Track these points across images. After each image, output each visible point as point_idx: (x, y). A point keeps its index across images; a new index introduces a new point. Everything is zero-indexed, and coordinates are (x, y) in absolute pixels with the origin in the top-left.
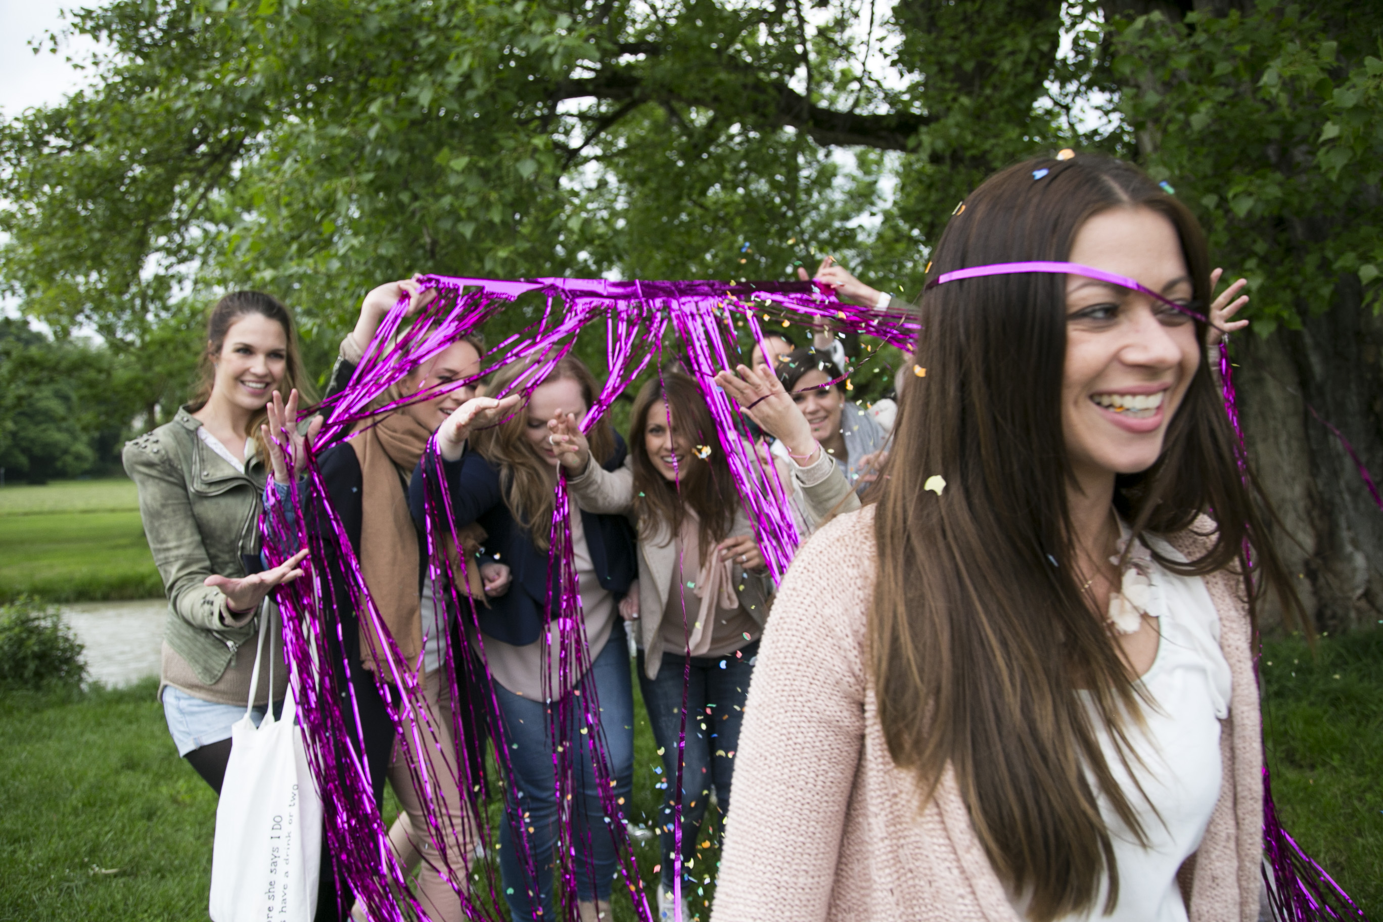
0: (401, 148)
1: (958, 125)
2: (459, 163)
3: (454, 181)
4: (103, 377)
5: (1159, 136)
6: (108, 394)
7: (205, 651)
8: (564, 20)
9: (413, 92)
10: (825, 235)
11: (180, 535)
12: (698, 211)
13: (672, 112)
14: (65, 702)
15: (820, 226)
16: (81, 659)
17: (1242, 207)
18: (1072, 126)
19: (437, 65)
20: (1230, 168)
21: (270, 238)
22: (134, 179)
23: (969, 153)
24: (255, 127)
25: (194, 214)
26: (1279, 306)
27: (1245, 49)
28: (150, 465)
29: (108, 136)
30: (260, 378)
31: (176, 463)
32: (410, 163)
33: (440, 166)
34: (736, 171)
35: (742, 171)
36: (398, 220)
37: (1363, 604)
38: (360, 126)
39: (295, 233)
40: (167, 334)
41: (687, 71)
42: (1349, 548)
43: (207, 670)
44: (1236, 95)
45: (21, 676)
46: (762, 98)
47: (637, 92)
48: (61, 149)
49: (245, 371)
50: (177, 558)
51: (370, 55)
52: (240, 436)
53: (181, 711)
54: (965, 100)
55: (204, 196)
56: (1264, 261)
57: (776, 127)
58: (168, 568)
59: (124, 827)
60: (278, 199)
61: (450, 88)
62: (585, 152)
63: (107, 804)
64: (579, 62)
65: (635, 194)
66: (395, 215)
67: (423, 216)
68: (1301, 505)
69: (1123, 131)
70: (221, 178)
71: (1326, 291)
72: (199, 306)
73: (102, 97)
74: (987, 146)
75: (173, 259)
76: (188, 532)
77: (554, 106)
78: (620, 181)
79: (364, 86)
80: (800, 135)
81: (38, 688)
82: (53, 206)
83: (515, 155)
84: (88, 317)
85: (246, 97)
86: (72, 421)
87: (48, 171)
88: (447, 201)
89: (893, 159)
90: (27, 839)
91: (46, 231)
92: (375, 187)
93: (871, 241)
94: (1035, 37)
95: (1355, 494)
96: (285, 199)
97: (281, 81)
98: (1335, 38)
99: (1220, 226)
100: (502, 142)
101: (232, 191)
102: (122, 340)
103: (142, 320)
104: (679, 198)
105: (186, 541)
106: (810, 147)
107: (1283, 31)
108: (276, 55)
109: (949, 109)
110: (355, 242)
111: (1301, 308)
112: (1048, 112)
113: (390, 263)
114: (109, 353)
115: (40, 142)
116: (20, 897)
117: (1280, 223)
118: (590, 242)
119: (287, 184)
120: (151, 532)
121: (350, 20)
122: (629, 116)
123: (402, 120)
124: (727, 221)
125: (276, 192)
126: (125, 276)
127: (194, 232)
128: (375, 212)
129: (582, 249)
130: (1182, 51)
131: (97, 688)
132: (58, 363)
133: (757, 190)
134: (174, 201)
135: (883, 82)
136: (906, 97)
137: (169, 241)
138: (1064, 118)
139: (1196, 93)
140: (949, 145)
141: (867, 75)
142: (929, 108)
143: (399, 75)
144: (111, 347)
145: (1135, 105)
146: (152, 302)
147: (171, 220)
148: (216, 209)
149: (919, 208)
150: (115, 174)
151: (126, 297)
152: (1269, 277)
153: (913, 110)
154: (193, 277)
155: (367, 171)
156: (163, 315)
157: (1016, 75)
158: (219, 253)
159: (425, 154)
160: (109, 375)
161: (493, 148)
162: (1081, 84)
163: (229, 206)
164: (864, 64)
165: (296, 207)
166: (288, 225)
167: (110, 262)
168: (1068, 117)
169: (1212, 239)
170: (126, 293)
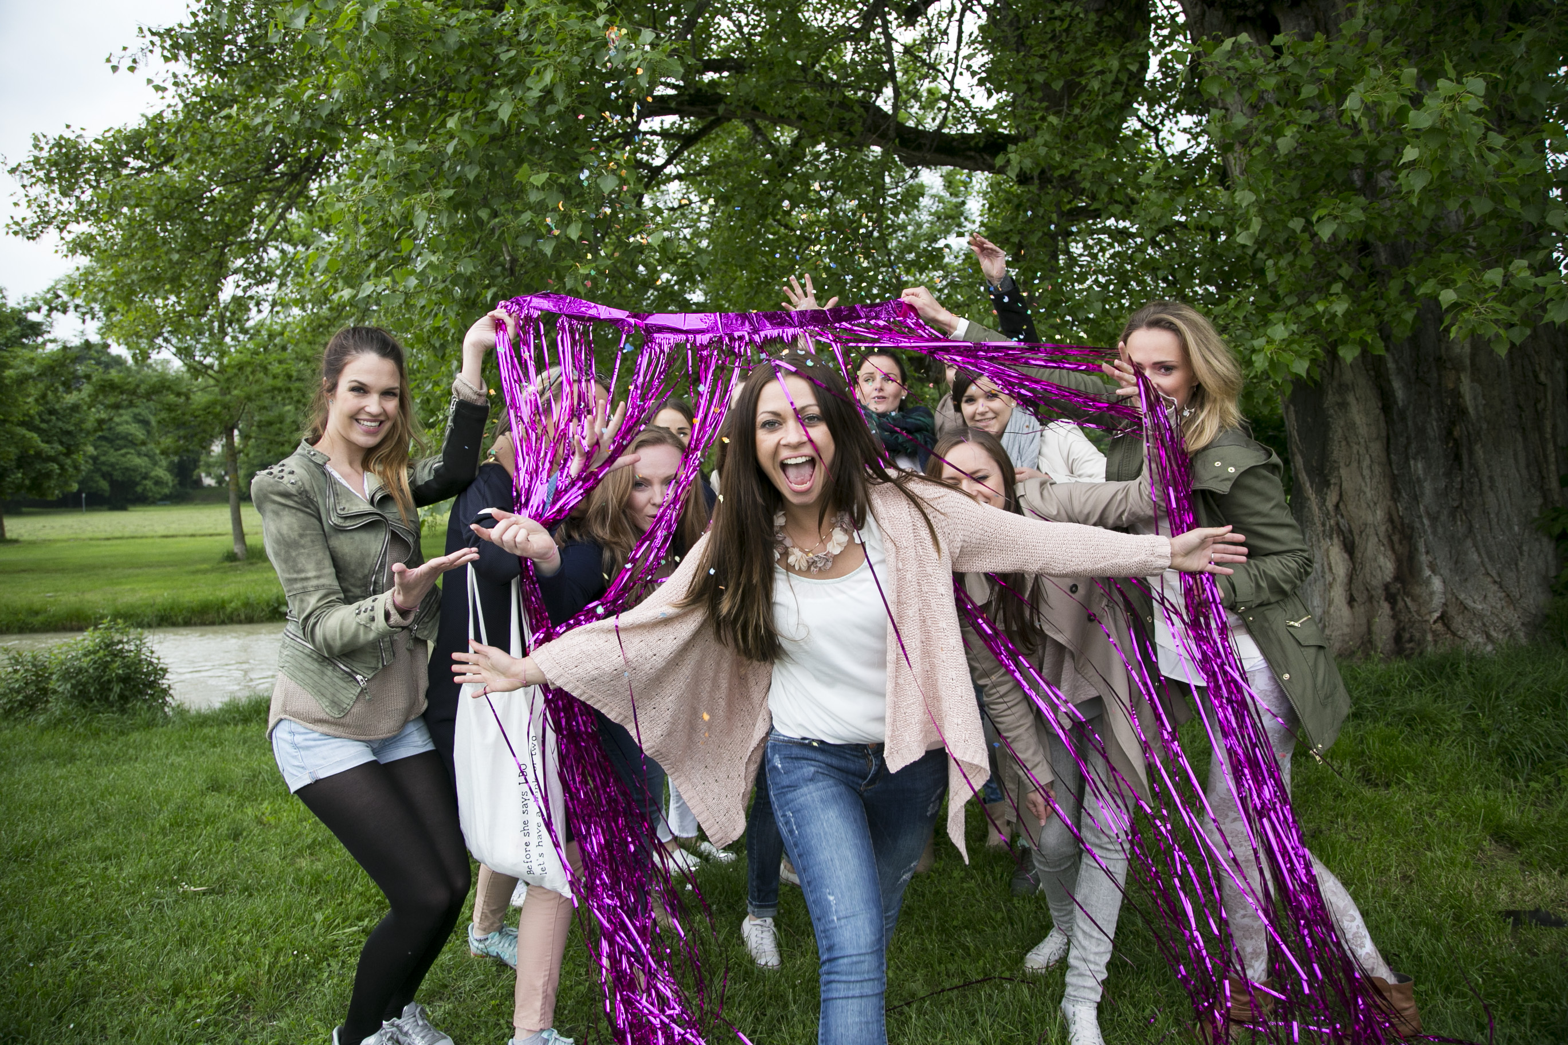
0: (479, 163)
1: (1045, 144)
2: (540, 178)
3: (534, 197)
4: (182, 399)
5: (1245, 158)
6: (187, 417)
7: (333, 684)
8: (647, 35)
9: (492, 106)
10: (911, 256)
12: (783, 231)
13: (757, 130)
14: (150, 725)
15: (907, 247)
16: (164, 683)
17: (1325, 232)
18: (1160, 148)
19: (517, 80)
20: (1316, 192)
21: (348, 257)
22: (212, 200)
23: (1057, 174)
24: (334, 144)
25: (272, 234)
26: (1364, 330)
27: (1330, 72)
28: (287, 495)
29: (187, 155)
30: (374, 418)
31: (311, 495)
32: (489, 180)
33: (520, 183)
36: (477, 237)
37: (1439, 626)
38: (439, 142)
39: (373, 252)
40: (245, 358)
41: (772, 87)
42: (1427, 572)
43: (335, 704)
44: (1322, 118)
45: (107, 699)
46: (848, 115)
47: (721, 109)
48: (140, 170)
49: (361, 410)
51: (450, 71)
53: (295, 746)
54: (1053, 119)
55: (282, 217)
56: (1349, 285)
57: (862, 145)
59: (211, 846)
60: (356, 216)
61: (530, 104)
62: (667, 171)
63: (193, 824)
64: (662, 79)
65: (719, 214)
66: (474, 232)
67: (503, 232)
68: (1382, 529)
69: (1211, 152)
70: (299, 198)
71: (1409, 316)
72: (277, 328)
73: (181, 116)
74: (1076, 166)
75: (251, 281)
77: (638, 125)
78: (703, 201)
79: (444, 101)
80: (886, 153)
81: (123, 711)
82: (134, 226)
84: (166, 340)
85: (325, 114)
86: (151, 446)
87: (127, 191)
88: (527, 216)
89: (981, 179)
90: (117, 856)
91: (125, 253)
92: (455, 204)
93: (958, 260)
94: (1123, 56)
95: (1434, 519)
96: (363, 217)
97: (360, 95)
98: (1416, 66)
99: (1305, 250)
101: (311, 211)
102: (201, 363)
103: (220, 343)
104: (763, 218)
106: (897, 166)
107: (1367, 56)
108: (354, 70)
109: (1037, 128)
110: (434, 259)
111: (1385, 335)
112: (1137, 133)
114: (187, 376)
115: (119, 163)
116: (114, 911)
117: (1364, 247)
118: (672, 262)
119: (365, 202)
121: (429, 34)
122: (713, 135)
123: (481, 135)
125: (354, 209)
126: (203, 297)
128: (454, 228)
129: (664, 269)
130: (1269, 74)
131: (181, 712)
132: (138, 386)
133: (843, 210)
134: (252, 222)
135: (972, 101)
136: (994, 116)
137: (247, 262)
138: (1152, 140)
139: (1283, 116)
140: (1038, 164)
141: (954, 94)
142: (1017, 127)
143: (479, 91)
144: (189, 370)
145: (1223, 128)
146: (230, 325)
147: (249, 241)
148: (294, 230)
149: (1007, 229)
150: (194, 195)
151: (204, 320)
152: (1354, 302)
153: (1000, 130)
154: (270, 298)
155: (446, 187)
156: (241, 337)
157: (1105, 95)
158: (297, 274)
159: (505, 171)
160: (188, 398)
161: (575, 164)
162: (1170, 106)
163: (307, 226)
164: (951, 83)
165: (374, 225)
166: (366, 243)
167: (188, 285)
168: (1157, 139)
169: (1298, 262)
170: (204, 315)
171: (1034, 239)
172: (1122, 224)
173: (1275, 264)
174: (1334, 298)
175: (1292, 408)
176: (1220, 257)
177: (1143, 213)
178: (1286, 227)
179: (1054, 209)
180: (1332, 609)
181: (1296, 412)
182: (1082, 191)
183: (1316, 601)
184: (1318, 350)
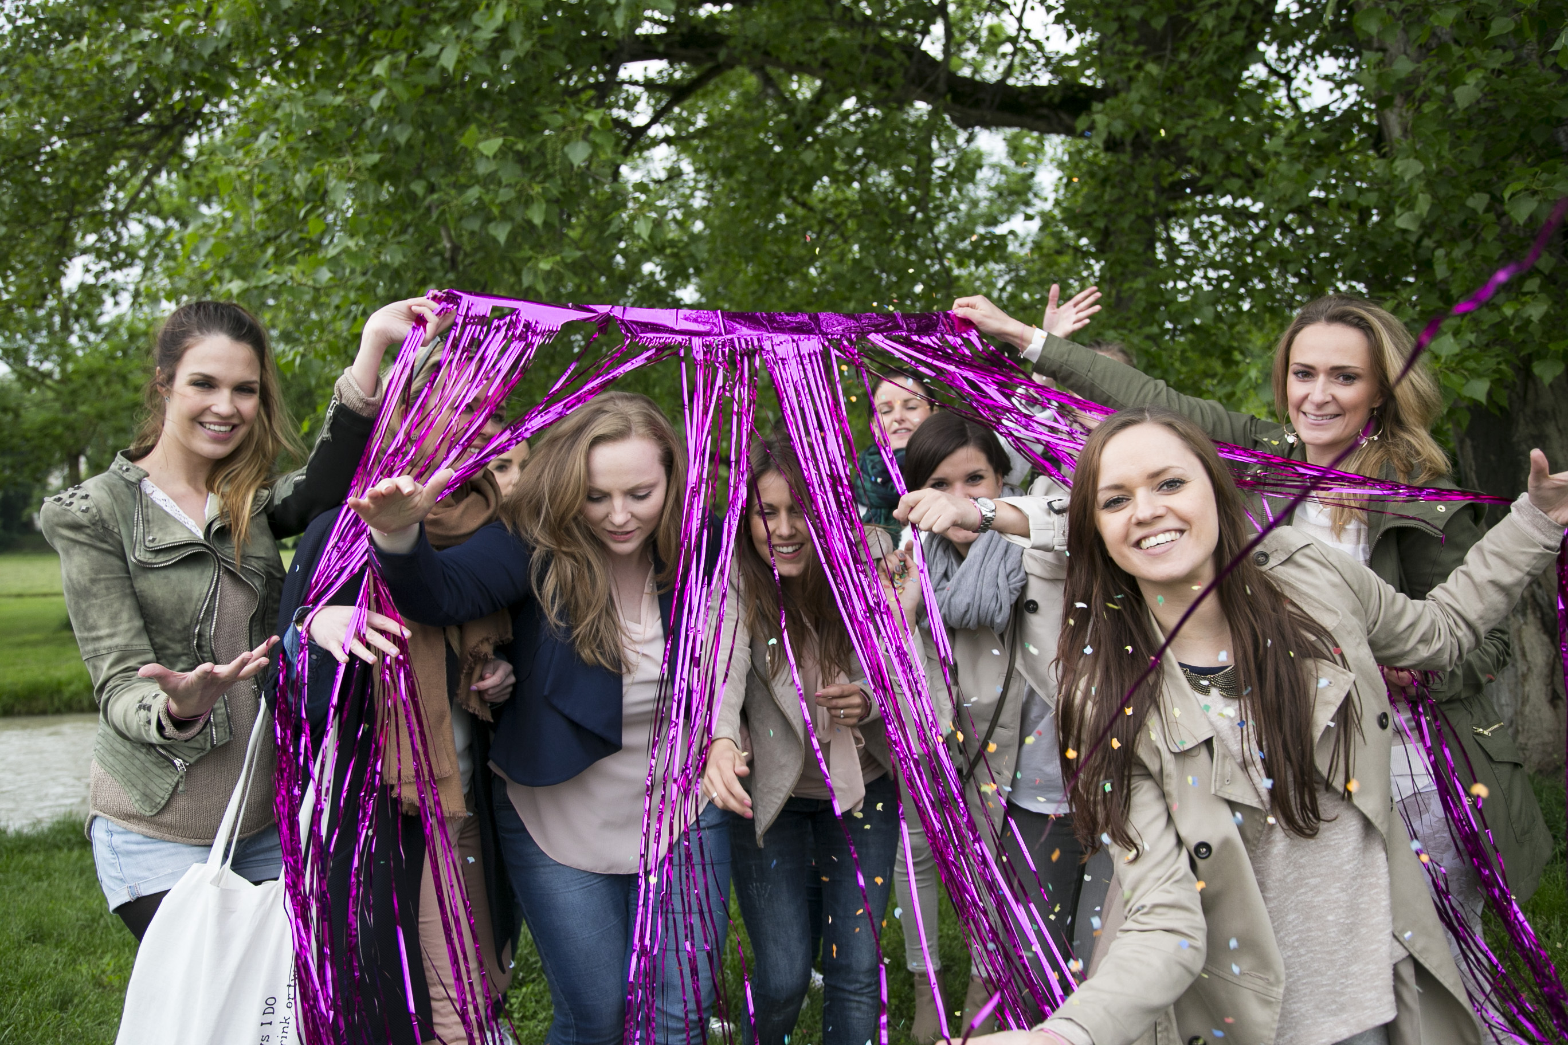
0: (413, 122)
1: (1142, 101)
2: (491, 146)
3: (483, 169)
4: (9, 417)
5: (1409, 116)
6: (16, 441)
7: (146, 771)
9: (431, 50)
10: (965, 245)
11: (114, 620)
12: (800, 211)
13: (768, 81)
15: (960, 233)
17: (1522, 211)
18: (1293, 101)
19: (462, 16)
20: (1505, 158)
21: (238, 238)
22: (53, 156)
24: (220, 90)
25: (134, 204)
28: (76, 527)
29: (18, 97)
30: (224, 420)
31: (111, 525)
32: (424, 144)
33: (465, 150)
34: (851, 160)
35: (859, 159)
36: (408, 217)
38: (360, 92)
39: (271, 233)
40: (98, 363)
41: (788, 26)
43: (147, 797)
44: (1518, 59)
46: (885, 64)
47: (722, 55)
49: (206, 410)
50: (110, 650)
52: (198, 490)
53: (114, 851)
54: (1153, 68)
55: (147, 181)
56: (1549, 280)
57: (904, 102)
58: (99, 663)
59: (27, 1020)
60: (250, 185)
61: (479, 47)
62: (652, 132)
64: (648, 13)
65: (717, 188)
66: (404, 211)
67: (443, 212)
69: (1363, 109)
70: (171, 158)
72: (142, 326)
73: (8, 44)
74: (1181, 129)
75: (107, 264)
76: (125, 616)
77: (615, 71)
78: (698, 171)
79: (364, 39)
80: (934, 113)
83: (563, 135)
85: (207, 53)
88: (474, 193)
89: (1056, 145)
92: (380, 174)
93: (1024, 252)
96: (258, 188)
97: (253, 30)
99: (1489, 235)
100: (546, 118)
101: (186, 176)
102: (35, 369)
103: (63, 344)
104: (775, 194)
105: (123, 627)
106: (948, 128)
109: (1131, 79)
110: (351, 244)
112: (1263, 84)
113: (396, 275)
114: (17, 386)
118: (659, 250)
119: (262, 168)
120: (76, 616)
122: (711, 86)
123: (415, 86)
124: (837, 226)
125: (247, 178)
126: (40, 284)
127: (134, 229)
128: (378, 206)
129: (649, 259)
133: (877, 185)
134: (107, 187)
135: (1045, 44)
136: (1075, 63)
137: (100, 239)
138: (1282, 92)
139: (1462, 58)
140: (1131, 127)
141: (1023, 34)
142: (1104, 78)
143: (410, 27)
144: (19, 379)
145: (1380, 76)
146: (77, 320)
147: (103, 213)
148: (164, 199)
149: (1089, 210)
150: (27, 149)
151: (41, 313)
152: (1556, 303)
153: (1083, 81)
154: (132, 287)
155: (367, 152)
156: (92, 337)
157: (1221, 35)
158: (167, 257)
159: (445, 132)
160: (17, 415)
161: (535, 126)
162: (1307, 47)
163: (181, 195)
164: (1020, 20)
165: (273, 198)
166: (262, 222)
167: (19, 266)
168: (1289, 90)
169: (1480, 252)
170: (41, 307)
171: (1125, 223)
172: (1239, 203)
173: (1448, 254)
174: (1528, 298)
175: (1468, 442)
176: (1372, 246)
177: (1269, 189)
178: (1463, 206)
179: (1152, 184)
180: (1527, 709)
181: (1475, 448)
182: (1190, 161)
183: (1505, 698)
184: (1503, 367)
